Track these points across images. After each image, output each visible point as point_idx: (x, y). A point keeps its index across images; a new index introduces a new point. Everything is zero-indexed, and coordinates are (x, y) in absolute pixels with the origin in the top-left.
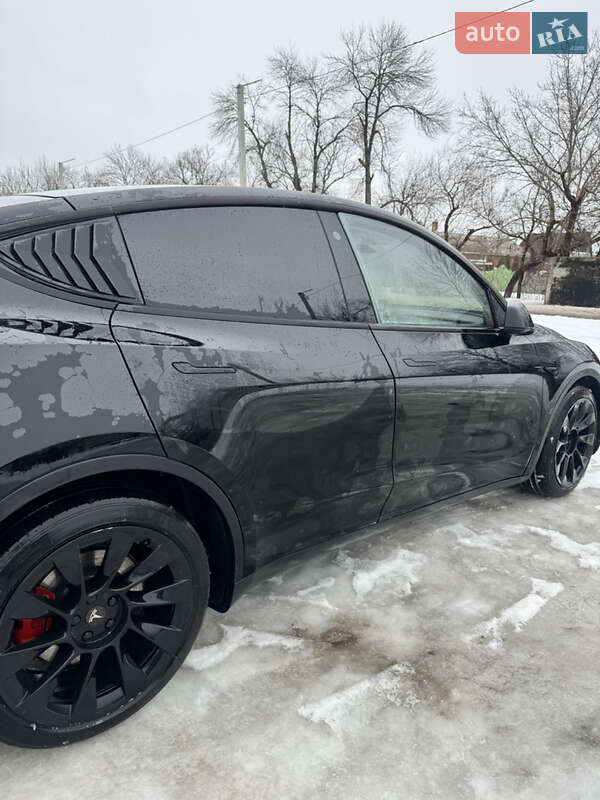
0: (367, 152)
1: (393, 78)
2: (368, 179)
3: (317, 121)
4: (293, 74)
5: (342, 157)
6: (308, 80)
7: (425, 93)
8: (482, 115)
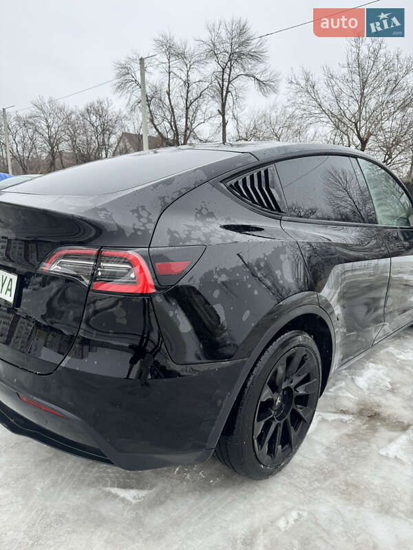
0: (223, 105)
1: (240, 55)
2: (224, 124)
3: (187, 83)
4: (172, 51)
5: (204, 108)
6: (181, 55)
7: (261, 67)
8: (303, 83)
